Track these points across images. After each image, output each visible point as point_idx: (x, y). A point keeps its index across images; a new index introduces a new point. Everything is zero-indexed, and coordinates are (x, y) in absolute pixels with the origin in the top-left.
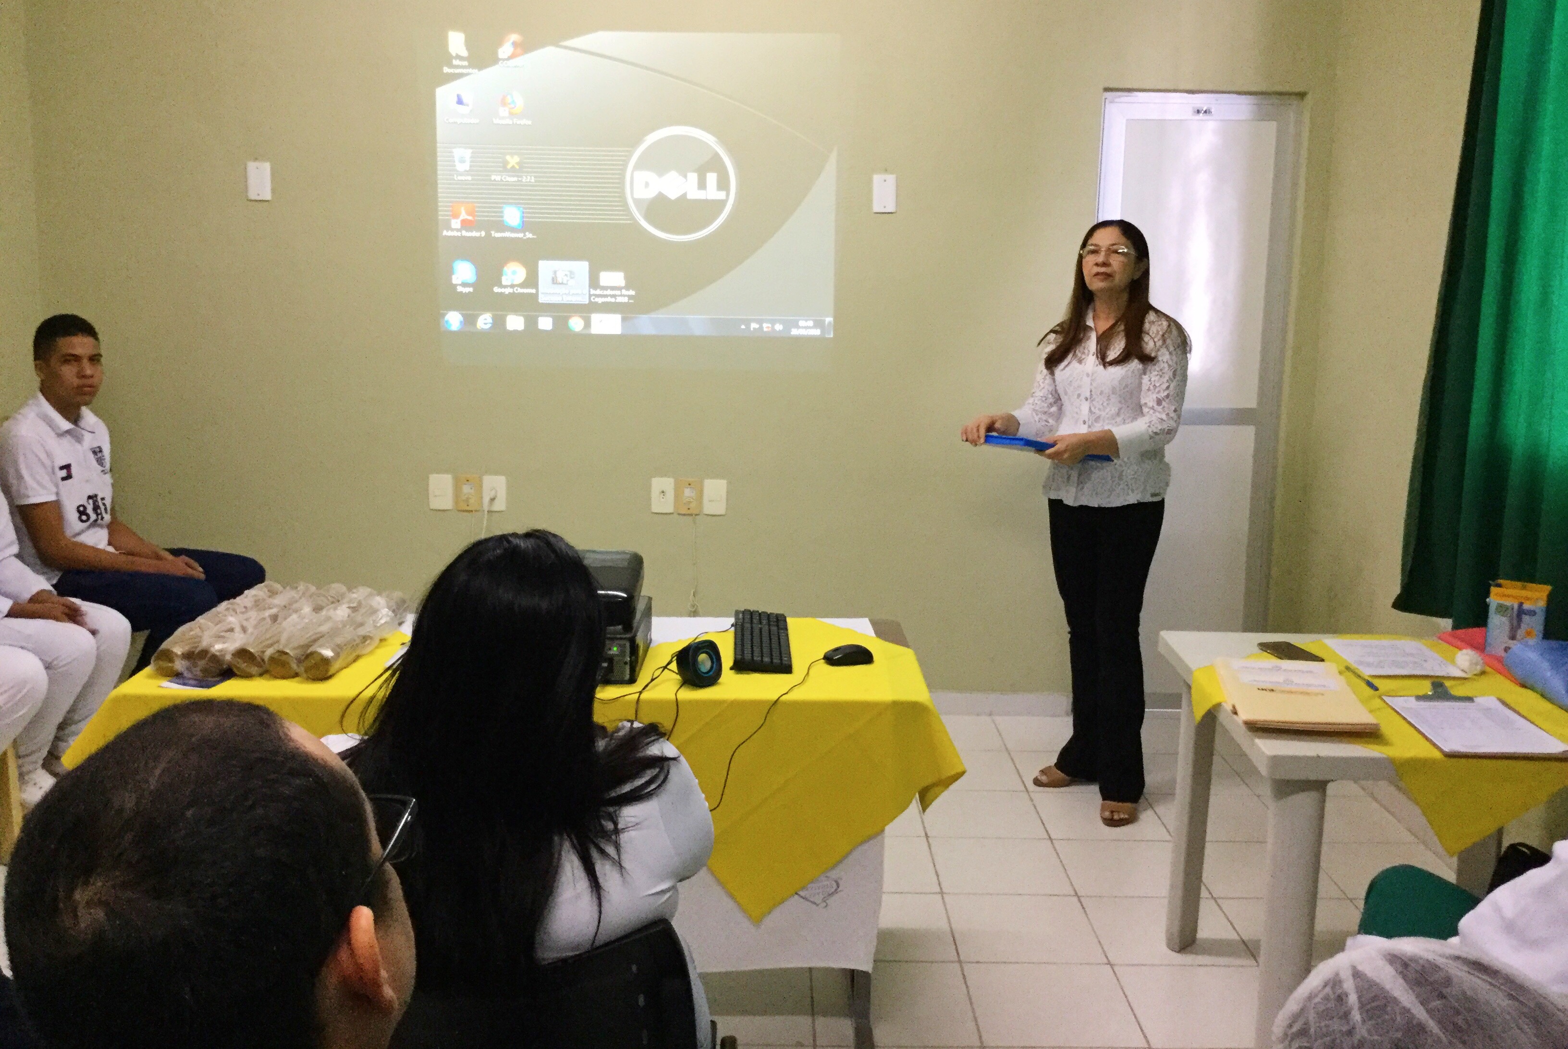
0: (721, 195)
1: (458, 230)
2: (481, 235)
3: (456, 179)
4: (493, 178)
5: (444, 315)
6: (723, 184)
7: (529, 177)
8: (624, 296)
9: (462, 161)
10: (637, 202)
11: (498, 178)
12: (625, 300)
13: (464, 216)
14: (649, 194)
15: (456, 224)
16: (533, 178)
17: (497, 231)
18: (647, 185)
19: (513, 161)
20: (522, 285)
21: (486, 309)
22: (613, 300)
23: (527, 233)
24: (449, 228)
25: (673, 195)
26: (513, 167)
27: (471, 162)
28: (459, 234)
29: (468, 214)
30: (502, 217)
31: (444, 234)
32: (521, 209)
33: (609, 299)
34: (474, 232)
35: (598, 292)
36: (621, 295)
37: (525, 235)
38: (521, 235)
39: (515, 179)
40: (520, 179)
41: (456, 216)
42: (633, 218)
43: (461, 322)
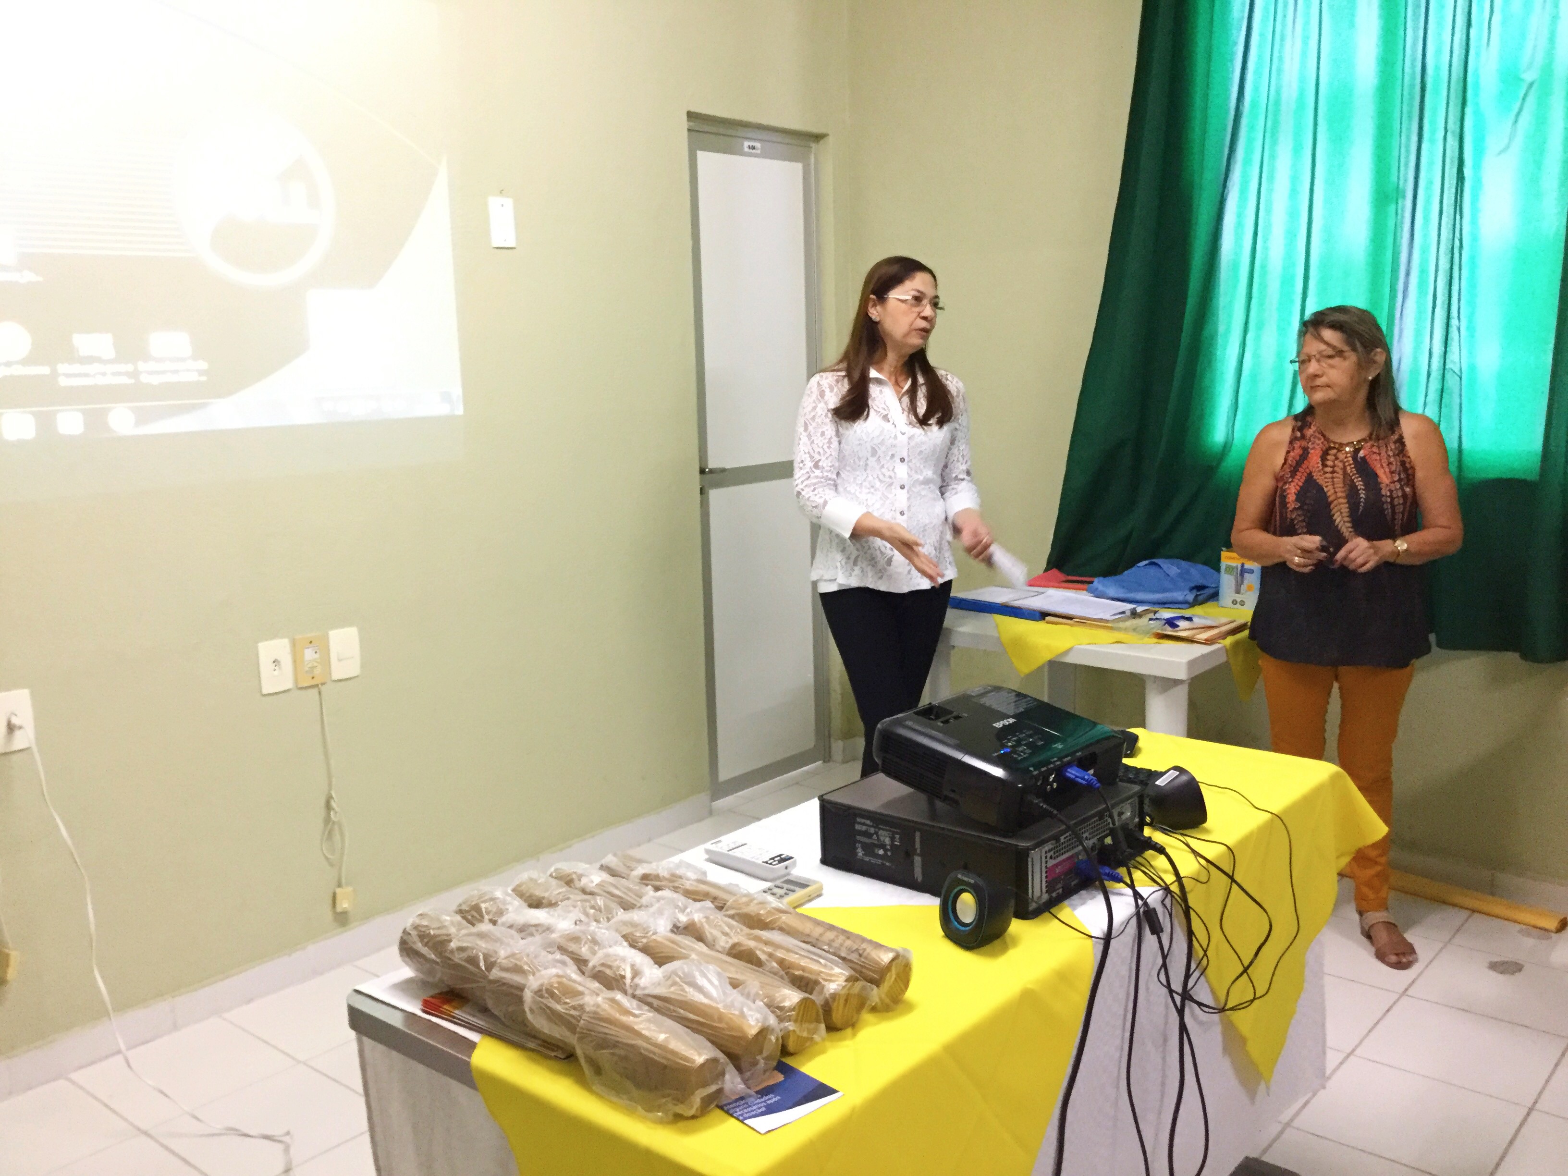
8: (191, 371)
12: (194, 377)
20: (26, 362)
22: (175, 378)
23: (26, 273)
33: (168, 378)
35: (151, 366)
36: (188, 370)
37: (22, 277)
42: (194, 250)
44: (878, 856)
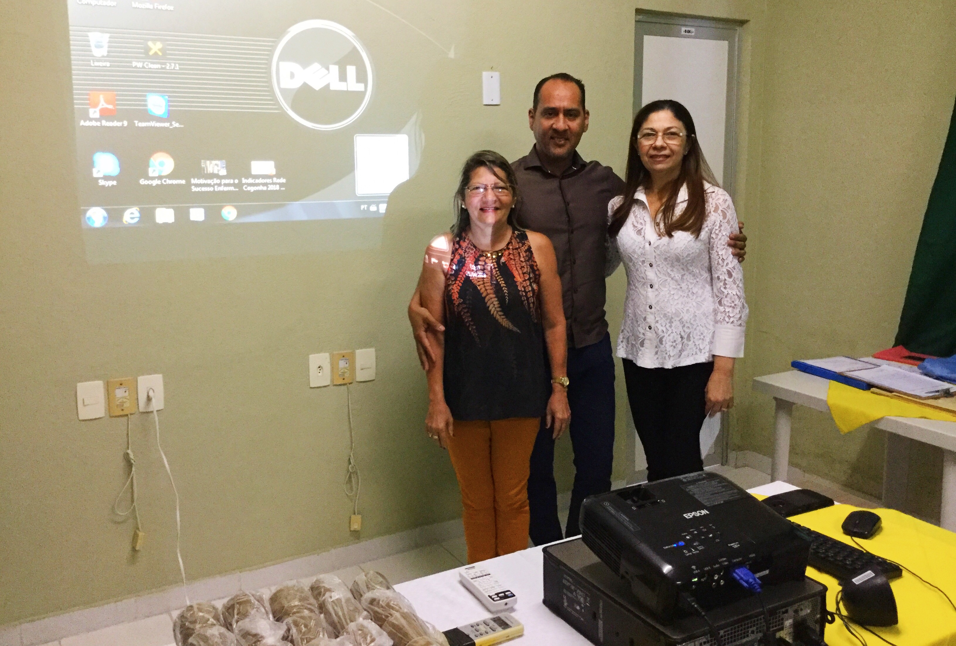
0: (360, 87)
1: (96, 120)
2: (123, 125)
3: (92, 65)
4: (134, 64)
5: (85, 211)
6: (361, 78)
7: (173, 65)
8: (275, 184)
9: (98, 46)
10: (284, 91)
11: (140, 65)
12: (277, 188)
13: (103, 104)
14: (295, 84)
15: (94, 113)
16: (177, 65)
17: (140, 121)
18: (292, 75)
19: (155, 47)
20: (170, 176)
21: (132, 204)
22: (265, 188)
23: (173, 123)
24: (87, 118)
25: (317, 86)
26: (156, 53)
27: (109, 47)
28: (98, 124)
29: (108, 102)
30: (146, 105)
31: (81, 124)
32: (167, 97)
33: (261, 188)
34: (116, 121)
35: (250, 181)
36: (273, 184)
37: (171, 125)
38: (167, 125)
39: (159, 66)
40: (163, 66)
41: (95, 106)
42: (280, 108)
43: (105, 218)
44: (576, 610)
